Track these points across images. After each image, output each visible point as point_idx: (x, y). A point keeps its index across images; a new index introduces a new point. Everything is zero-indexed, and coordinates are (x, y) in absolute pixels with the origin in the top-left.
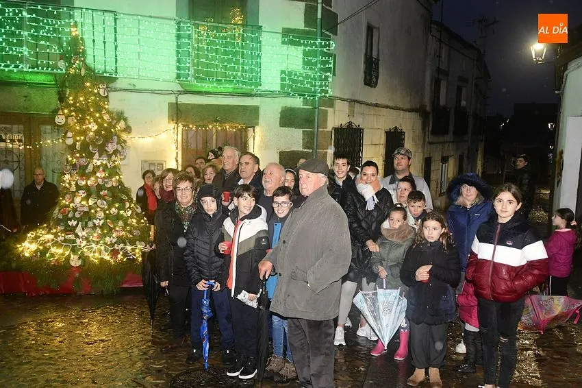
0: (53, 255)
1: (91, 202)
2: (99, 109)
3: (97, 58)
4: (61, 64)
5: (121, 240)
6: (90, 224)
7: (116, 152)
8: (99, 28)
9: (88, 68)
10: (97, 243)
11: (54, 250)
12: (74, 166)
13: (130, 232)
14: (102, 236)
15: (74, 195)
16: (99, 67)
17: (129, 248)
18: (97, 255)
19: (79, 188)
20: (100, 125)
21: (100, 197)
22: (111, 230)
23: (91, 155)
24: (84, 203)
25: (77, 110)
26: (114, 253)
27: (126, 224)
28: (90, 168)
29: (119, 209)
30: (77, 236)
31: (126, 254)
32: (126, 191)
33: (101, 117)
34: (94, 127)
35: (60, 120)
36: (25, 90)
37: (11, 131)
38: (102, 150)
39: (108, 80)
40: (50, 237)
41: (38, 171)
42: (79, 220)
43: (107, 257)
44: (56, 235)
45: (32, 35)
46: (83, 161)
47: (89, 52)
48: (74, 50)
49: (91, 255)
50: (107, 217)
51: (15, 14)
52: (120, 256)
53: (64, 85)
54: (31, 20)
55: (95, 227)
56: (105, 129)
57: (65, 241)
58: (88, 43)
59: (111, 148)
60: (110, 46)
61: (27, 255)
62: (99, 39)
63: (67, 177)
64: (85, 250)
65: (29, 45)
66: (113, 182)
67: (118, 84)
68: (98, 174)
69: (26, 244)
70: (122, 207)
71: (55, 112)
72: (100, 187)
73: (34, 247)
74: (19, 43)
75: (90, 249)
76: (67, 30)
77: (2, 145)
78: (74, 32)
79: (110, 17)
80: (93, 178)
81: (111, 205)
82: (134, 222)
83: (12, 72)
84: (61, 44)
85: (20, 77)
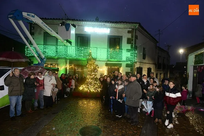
0: (85, 90)
1: (92, 81)
2: (94, 64)
3: (94, 56)
4: (88, 57)
5: (96, 88)
6: (91, 85)
7: (96, 72)
8: (94, 50)
9: (92, 57)
10: (92, 88)
11: (85, 89)
12: (89, 74)
13: (98, 86)
14: (93, 87)
15: (89, 79)
16: (94, 57)
17: (98, 89)
18: (92, 90)
19: (90, 78)
20: (94, 67)
21: (93, 80)
22: (95, 86)
23: (92, 72)
24: (90, 81)
25: (90, 64)
26: (95, 90)
27: (97, 85)
28: (92, 74)
29: (96, 82)
30: (89, 87)
31: (97, 90)
32: (97, 79)
33: (94, 66)
34: (93, 67)
35: (87, 66)
36: (82, 61)
37: (79, 68)
38: (94, 72)
39: (95, 59)
40: (85, 86)
41: (83, 75)
42: (89, 84)
43: (94, 91)
44: (86, 86)
45: (83, 52)
46: (91, 73)
47: (92, 54)
48: (90, 54)
49: (91, 90)
50: (94, 83)
51: (81, 49)
52: (96, 91)
53: (88, 60)
54: (83, 49)
55: (92, 85)
56: (95, 68)
57: (87, 87)
58: (92, 53)
59: (95, 71)
60: (96, 53)
61: (81, 89)
62: (94, 52)
63: (88, 76)
64: (90, 89)
65: (83, 54)
66: (95, 77)
67: (97, 60)
68: (93, 76)
69: (81, 88)
70: (97, 82)
71: (87, 65)
72: (93, 78)
73: (82, 88)
74: (81, 53)
75: (91, 89)
76: (89, 51)
77: (78, 70)
78: (90, 51)
79: (96, 48)
80: (92, 76)
81: (95, 81)
82: (99, 84)
83: (80, 58)
84: (88, 53)
85: (81, 59)
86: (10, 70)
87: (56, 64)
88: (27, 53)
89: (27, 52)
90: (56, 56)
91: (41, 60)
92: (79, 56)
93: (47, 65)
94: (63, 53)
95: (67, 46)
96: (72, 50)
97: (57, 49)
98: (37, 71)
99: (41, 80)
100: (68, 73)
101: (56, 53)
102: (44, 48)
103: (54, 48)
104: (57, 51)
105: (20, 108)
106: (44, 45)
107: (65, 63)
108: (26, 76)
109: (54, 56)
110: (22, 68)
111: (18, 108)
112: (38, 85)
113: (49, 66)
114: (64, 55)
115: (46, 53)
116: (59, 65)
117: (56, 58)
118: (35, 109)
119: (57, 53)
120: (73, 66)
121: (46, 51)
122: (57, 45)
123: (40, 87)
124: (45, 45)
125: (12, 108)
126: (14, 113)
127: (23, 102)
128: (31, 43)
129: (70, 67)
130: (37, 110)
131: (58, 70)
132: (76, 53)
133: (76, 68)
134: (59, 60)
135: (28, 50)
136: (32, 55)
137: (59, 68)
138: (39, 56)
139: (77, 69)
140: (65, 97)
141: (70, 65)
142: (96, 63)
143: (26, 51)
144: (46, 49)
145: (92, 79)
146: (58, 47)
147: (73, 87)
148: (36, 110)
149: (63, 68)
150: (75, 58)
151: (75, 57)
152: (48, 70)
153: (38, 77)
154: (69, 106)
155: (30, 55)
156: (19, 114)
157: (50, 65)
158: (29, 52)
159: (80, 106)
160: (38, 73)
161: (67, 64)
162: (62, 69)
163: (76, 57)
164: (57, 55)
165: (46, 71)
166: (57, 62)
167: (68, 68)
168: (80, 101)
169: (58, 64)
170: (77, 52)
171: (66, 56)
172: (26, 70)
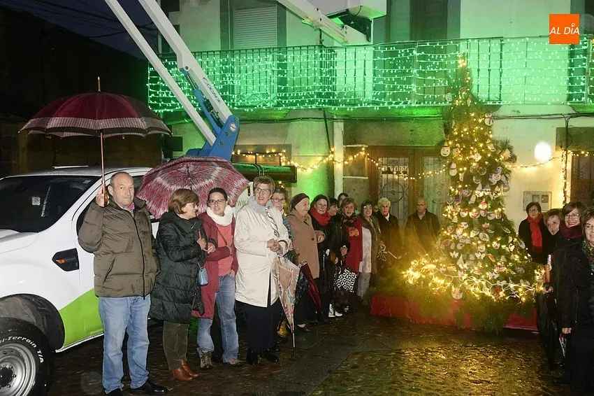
0: (435, 285)
1: (473, 234)
2: (484, 139)
3: (483, 88)
4: (449, 97)
5: (504, 277)
6: (472, 257)
7: (499, 183)
8: (485, 57)
9: (474, 99)
10: (479, 277)
11: (436, 280)
12: (457, 197)
13: (513, 268)
14: (483, 271)
15: (456, 226)
16: (483, 96)
17: (512, 286)
18: (477, 289)
19: (461, 219)
20: (484, 156)
21: (481, 230)
22: (492, 265)
23: (474, 187)
24: (465, 235)
25: (462, 141)
26: (496, 290)
27: (508, 260)
28: (473, 199)
29: (501, 243)
30: (458, 268)
31: (508, 292)
32: (508, 224)
33: (485, 147)
34: (478, 158)
35: (445, 151)
36: (412, 125)
37: (397, 163)
38: (485, 181)
39: (491, 109)
40: (432, 266)
41: (421, 202)
42: (461, 252)
43: (488, 293)
44: (437, 265)
45: (420, 72)
46: (465, 193)
47: (475, 82)
48: (461, 82)
49: (472, 289)
50: (489, 250)
51: (407, 54)
52: (502, 294)
53: (449, 118)
54: (420, 57)
55: (476, 260)
56: (490, 160)
57: (447, 272)
58: (475, 73)
59: (494, 179)
60: (495, 73)
61: (411, 282)
62: (484, 68)
63: (449, 208)
64: (466, 283)
65: (419, 83)
66: (495, 215)
67: (500, 113)
68: (480, 206)
69: (410, 271)
70: (505, 242)
71: (441, 144)
72: (482, 220)
73: (417, 275)
74: (409, 82)
75: (471, 283)
76: (453, 62)
77: (390, 176)
78: (461, 63)
79: (496, 43)
80: (474, 210)
81: (492, 239)
82: (517, 258)
83: (401, 107)
84: (447, 77)
85: (406, 112)
86: (95, 179)
87: (279, 148)
88: (153, 99)
89: (155, 93)
90: (279, 104)
91: (218, 129)
92: (394, 97)
93: (239, 152)
94: (314, 88)
95: (331, 50)
96: (360, 64)
97: (285, 66)
98: (202, 184)
99: (221, 226)
100: (339, 191)
101: (279, 90)
102: (226, 71)
103: (268, 63)
104: (282, 81)
105: (140, 352)
106: (223, 53)
107: (324, 140)
108: (159, 206)
109: (268, 105)
110: (143, 171)
111: (133, 353)
112: (211, 249)
113: (251, 158)
114: (319, 95)
115: (233, 93)
116: (294, 153)
117: (278, 117)
118: (202, 365)
119: (285, 90)
120: (363, 153)
121: (233, 86)
122: (282, 48)
123: (220, 262)
124: (227, 51)
125: (112, 351)
126: (120, 374)
127: (155, 327)
128: (167, 54)
129: (351, 158)
130: (211, 368)
131: (290, 177)
132: (381, 83)
133: (381, 164)
134: (295, 127)
135: (157, 88)
136: (173, 106)
137: (296, 165)
138: (207, 109)
139: (389, 172)
140: (331, 315)
141: (350, 151)
142: (499, 131)
143: (151, 93)
144: (233, 71)
145: (471, 224)
146: (290, 55)
147: (364, 267)
148: (205, 368)
149: (316, 167)
150: (377, 108)
151: (374, 103)
152: (251, 175)
153: (211, 213)
154: (355, 367)
155: (169, 108)
156: (139, 378)
157: (254, 154)
158: (165, 95)
159: (415, 371)
160: (211, 192)
161: (336, 144)
162: (309, 171)
163: (377, 103)
164: (282, 98)
165: (244, 180)
166: (285, 135)
167: (339, 167)
168: (410, 345)
169: (288, 147)
170: (385, 75)
171: (330, 103)
172: (159, 179)
